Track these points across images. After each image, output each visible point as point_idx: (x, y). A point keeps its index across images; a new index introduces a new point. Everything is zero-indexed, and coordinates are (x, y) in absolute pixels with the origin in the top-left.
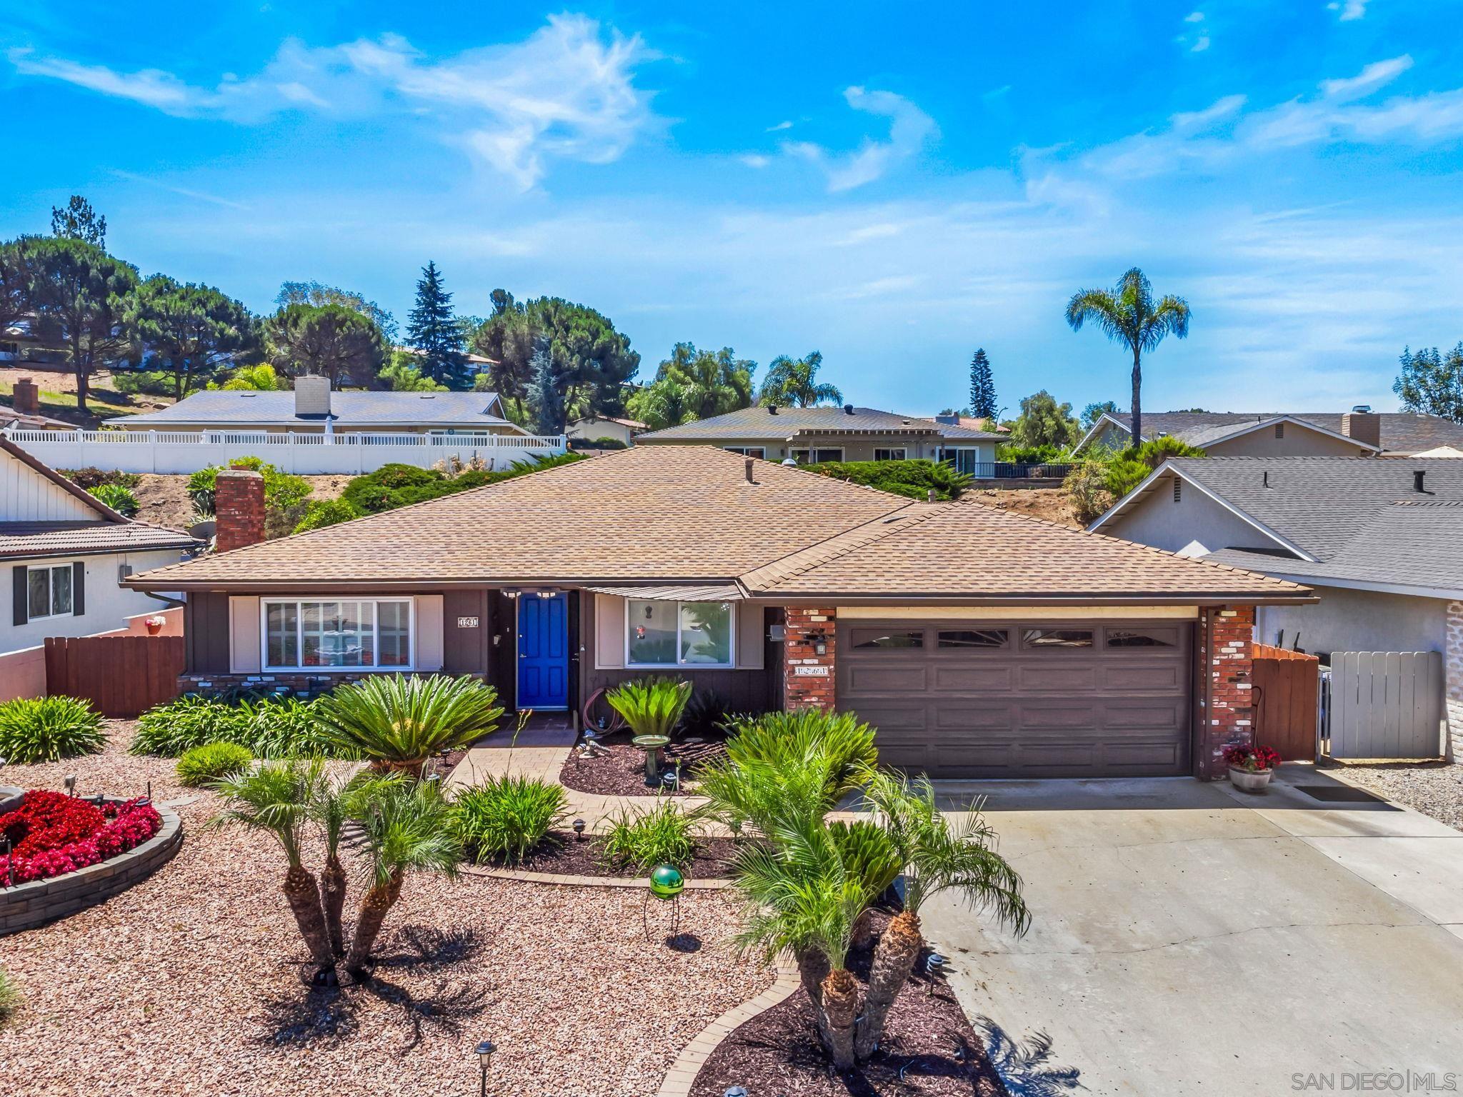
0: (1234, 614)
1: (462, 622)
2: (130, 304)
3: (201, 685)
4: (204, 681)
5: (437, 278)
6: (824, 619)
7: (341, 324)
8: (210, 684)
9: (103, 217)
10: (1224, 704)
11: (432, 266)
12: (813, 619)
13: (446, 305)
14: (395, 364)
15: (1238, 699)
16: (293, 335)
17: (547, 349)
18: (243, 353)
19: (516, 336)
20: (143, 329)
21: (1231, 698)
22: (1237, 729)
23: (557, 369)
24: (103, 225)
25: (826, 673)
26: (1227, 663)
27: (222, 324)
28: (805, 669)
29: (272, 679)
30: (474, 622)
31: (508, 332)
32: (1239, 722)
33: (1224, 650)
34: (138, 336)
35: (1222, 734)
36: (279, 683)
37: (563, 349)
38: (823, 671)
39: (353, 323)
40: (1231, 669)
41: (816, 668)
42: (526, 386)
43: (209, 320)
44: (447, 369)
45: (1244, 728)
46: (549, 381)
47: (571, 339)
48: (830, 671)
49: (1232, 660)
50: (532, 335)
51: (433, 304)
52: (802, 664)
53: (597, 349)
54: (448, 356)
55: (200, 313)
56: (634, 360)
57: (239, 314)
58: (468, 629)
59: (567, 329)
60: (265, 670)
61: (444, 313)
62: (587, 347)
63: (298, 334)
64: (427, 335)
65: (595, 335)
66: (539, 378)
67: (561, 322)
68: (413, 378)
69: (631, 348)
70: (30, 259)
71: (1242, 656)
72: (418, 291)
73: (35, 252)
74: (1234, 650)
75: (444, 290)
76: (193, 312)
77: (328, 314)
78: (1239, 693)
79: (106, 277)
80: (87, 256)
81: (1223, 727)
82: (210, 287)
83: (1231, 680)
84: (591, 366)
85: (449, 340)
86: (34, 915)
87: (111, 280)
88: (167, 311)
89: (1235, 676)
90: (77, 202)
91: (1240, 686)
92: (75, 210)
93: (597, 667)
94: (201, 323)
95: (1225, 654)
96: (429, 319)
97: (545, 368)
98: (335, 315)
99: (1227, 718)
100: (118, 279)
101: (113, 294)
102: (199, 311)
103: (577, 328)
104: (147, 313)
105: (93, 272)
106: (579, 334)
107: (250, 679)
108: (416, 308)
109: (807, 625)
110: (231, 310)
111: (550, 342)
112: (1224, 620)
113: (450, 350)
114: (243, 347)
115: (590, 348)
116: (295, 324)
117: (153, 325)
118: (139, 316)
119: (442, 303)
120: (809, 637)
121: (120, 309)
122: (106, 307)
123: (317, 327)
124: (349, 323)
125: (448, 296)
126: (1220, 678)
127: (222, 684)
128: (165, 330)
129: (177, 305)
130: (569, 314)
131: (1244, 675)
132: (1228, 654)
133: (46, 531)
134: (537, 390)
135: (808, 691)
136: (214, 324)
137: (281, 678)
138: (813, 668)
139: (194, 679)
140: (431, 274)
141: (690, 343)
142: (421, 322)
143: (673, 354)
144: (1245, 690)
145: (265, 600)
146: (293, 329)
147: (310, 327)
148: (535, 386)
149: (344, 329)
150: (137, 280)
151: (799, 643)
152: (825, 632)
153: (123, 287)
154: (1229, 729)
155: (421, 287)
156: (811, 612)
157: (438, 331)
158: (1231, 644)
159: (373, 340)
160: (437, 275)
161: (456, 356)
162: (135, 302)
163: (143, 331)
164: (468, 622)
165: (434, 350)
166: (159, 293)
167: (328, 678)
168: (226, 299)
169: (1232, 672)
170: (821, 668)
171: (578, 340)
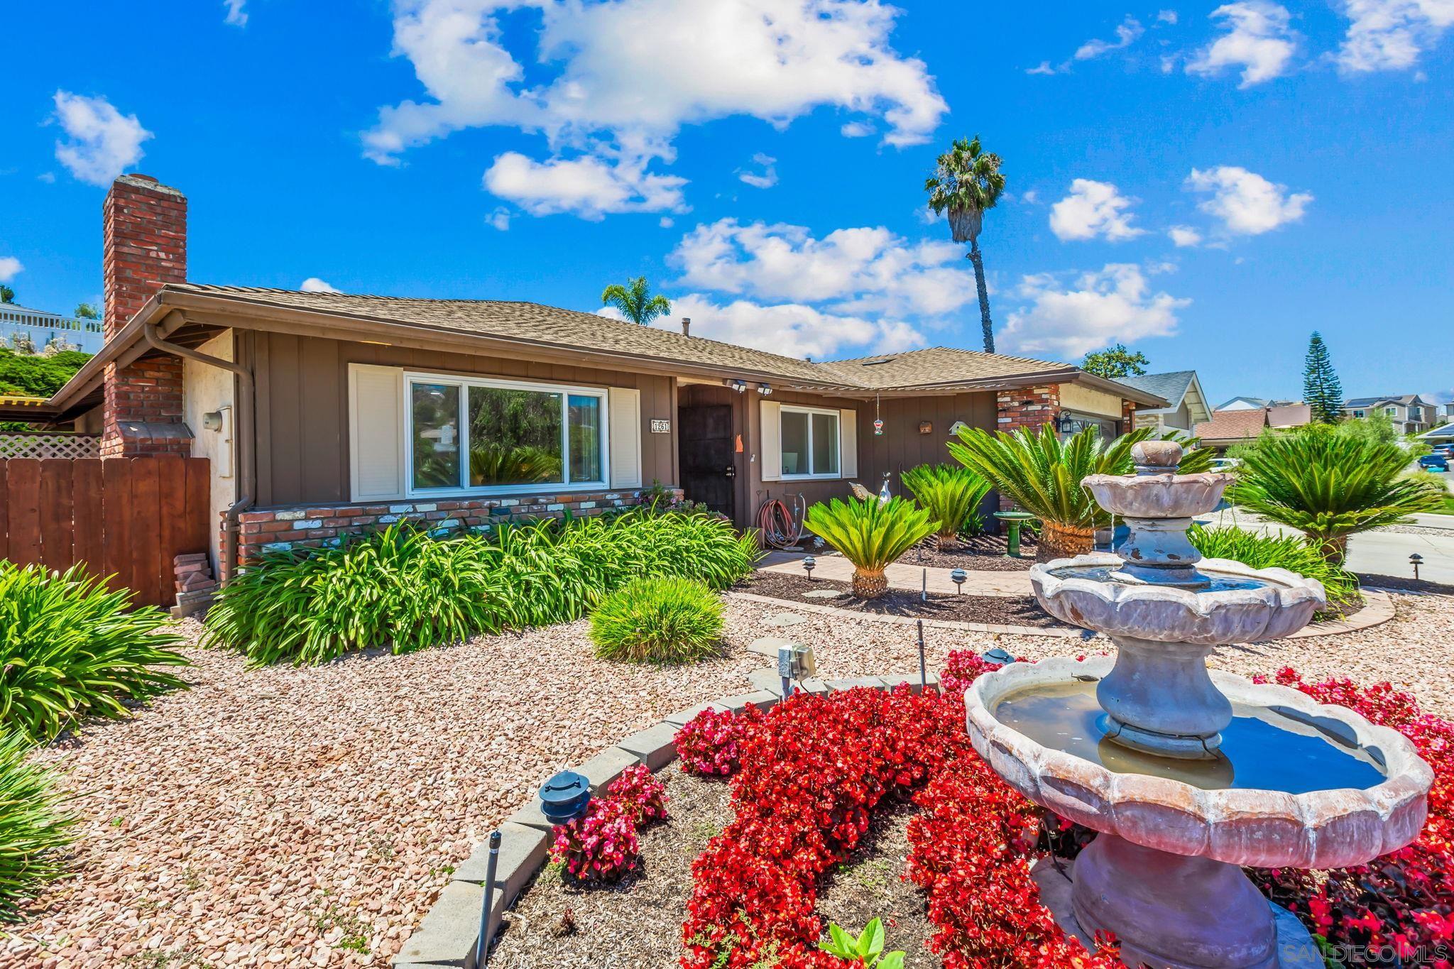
1: (656, 426)
3: (298, 525)
4: (307, 518)
8: (318, 524)
30: (666, 426)
36: (443, 514)
58: (661, 434)
60: (413, 495)
93: (764, 479)
107: (393, 509)
127: (344, 522)
137: (446, 506)
139: (283, 515)
164: (661, 427)
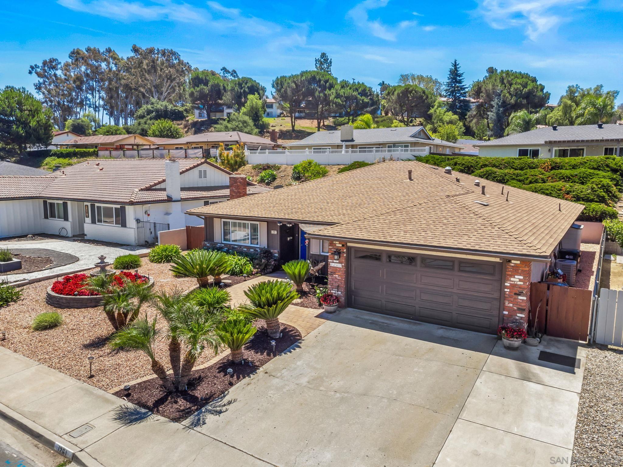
0: (518, 262)
1: (273, 232)
2: (333, 93)
3: (207, 245)
5: (458, 66)
6: (341, 245)
7: (411, 92)
8: (209, 245)
9: (331, 59)
10: (511, 305)
11: (455, 62)
12: (337, 245)
13: (461, 78)
14: (436, 107)
15: (518, 303)
16: (392, 98)
17: (500, 95)
18: (372, 108)
19: (486, 91)
20: (336, 102)
21: (515, 303)
22: (517, 318)
23: (504, 104)
24: (331, 62)
25: (341, 267)
26: (513, 286)
27: (363, 97)
28: (333, 264)
29: (223, 245)
30: (275, 232)
31: (483, 89)
32: (518, 315)
33: (512, 279)
34: (334, 105)
35: (509, 319)
36: (226, 247)
37: (507, 95)
38: (340, 266)
39: (415, 91)
40: (516, 289)
41: (337, 264)
42: (489, 113)
43: (359, 96)
44: (460, 107)
45: (521, 318)
46: (499, 110)
47: (512, 89)
48: (342, 266)
49: (516, 285)
50: (493, 89)
51: (455, 79)
52: (333, 262)
53: (525, 93)
54: (461, 101)
55: (355, 94)
56: (547, 96)
57: (370, 92)
58: (274, 235)
59: (511, 85)
60: (223, 242)
61: (460, 82)
62: (520, 92)
63: (394, 97)
64: (452, 92)
65: (525, 86)
66: (494, 110)
67: (508, 81)
68: (443, 112)
69: (545, 91)
70: (304, 80)
71: (522, 283)
72: (449, 73)
73: (305, 77)
74: (518, 280)
75: (460, 72)
76: (353, 94)
77: (406, 89)
78: (519, 301)
79: (326, 84)
80: (320, 77)
81: (510, 316)
82: (361, 83)
83: (516, 294)
84: (521, 101)
85: (461, 94)
86: (93, 304)
87: (328, 84)
88: (344, 94)
89: (518, 292)
90: (323, 55)
91: (520, 297)
92: (322, 58)
93: (311, 253)
94: (356, 98)
95: (513, 281)
96: (453, 85)
97: (498, 104)
98: (409, 89)
99: (512, 312)
100: (330, 84)
101: (327, 90)
102: (355, 93)
103: (516, 84)
104: (338, 96)
105: (322, 82)
106: (516, 86)
107: (219, 244)
108: (448, 81)
109: (335, 247)
110: (367, 91)
111: (502, 91)
112: (513, 265)
113: (462, 98)
114: (372, 105)
115: (521, 93)
116: (393, 94)
117: (339, 100)
118: (335, 97)
119: (459, 77)
120: (335, 252)
121: (330, 95)
122: (325, 95)
123: (401, 94)
124: (414, 92)
125: (462, 74)
126: (510, 292)
127: (212, 245)
128: (342, 102)
129: (348, 91)
130: (513, 77)
131: (523, 292)
132: (515, 281)
133: (218, 190)
134: (493, 115)
135: (335, 273)
136: (360, 97)
137: (226, 245)
138: (336, 264)
139: (206, 243)
140: (455, 65)
141: (577, 85)
142: (450, 87)
143: (567, 92)
144: (522, 300)
145: (223, 220)
146: (392, 96)
147: (398, 95)
148: (492, 113)
149: (411, 94)
150: (336, 84)
151: (332, 254)
152: (341, 251)
153: (331, 87)
154: (513, 317)
155: (450, 71)
156: (336, 242)
157: (456, 90)
158: (516, 277)
159: (424, 98)
160: (458, 65)
161: (464, 101)
162: (334, 91)
163: (336, 103)
164: (274, 232)
165: (456, 99)
166: (343, 87)
167: (237, 247)
168: (366, 87)
169: (516, 290)
170: (339, 264)
171: (516, 90)
